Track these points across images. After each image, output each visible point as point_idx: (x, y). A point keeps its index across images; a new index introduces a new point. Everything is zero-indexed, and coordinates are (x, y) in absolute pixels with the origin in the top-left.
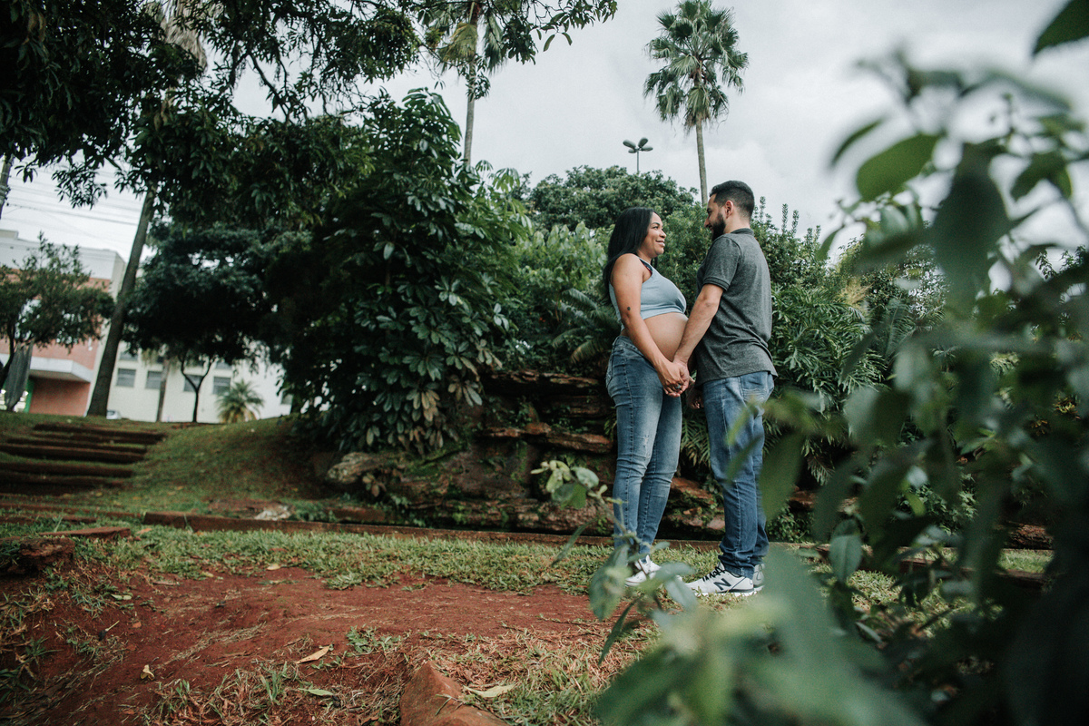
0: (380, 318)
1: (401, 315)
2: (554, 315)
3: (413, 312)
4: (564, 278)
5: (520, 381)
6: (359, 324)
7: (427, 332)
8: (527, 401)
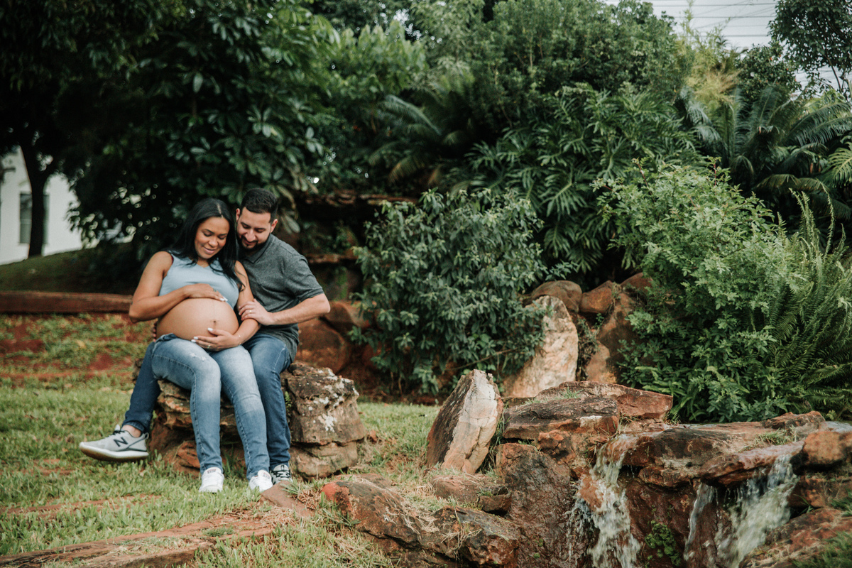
0: (195, 150)
1: (215, 145)
2: (370, 124)
3: (228, 142)
4: (378, 87)
5: (336, 205)
6: (173, 157)
7: (243, 163)
8: (345, 224)
